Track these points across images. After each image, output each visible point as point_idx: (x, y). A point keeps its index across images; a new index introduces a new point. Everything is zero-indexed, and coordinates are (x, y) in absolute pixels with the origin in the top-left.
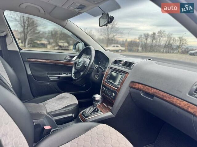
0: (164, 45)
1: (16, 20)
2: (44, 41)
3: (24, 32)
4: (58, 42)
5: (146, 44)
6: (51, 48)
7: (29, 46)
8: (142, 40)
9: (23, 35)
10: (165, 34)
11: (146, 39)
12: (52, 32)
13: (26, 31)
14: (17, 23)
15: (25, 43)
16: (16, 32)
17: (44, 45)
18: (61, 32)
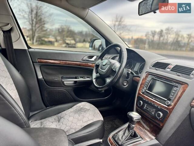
0: (171, 42)
1: (24, 17)
2: (52, 39)
3: (32, 29)
4: (65, 39)
5: (153, 41)
6: (58, 45)
7: (37, 43)
8: (149, 37)
9: (31, 32)
10: (173, 31)
11: (154, 36)
12: (59, 30)
13: (34, 29)
14: (26, 20)
15: (33, 40)
16: (24, 30)
17: (51, 43)
18: (68, 29)
